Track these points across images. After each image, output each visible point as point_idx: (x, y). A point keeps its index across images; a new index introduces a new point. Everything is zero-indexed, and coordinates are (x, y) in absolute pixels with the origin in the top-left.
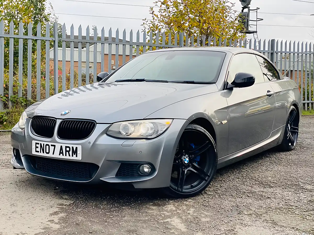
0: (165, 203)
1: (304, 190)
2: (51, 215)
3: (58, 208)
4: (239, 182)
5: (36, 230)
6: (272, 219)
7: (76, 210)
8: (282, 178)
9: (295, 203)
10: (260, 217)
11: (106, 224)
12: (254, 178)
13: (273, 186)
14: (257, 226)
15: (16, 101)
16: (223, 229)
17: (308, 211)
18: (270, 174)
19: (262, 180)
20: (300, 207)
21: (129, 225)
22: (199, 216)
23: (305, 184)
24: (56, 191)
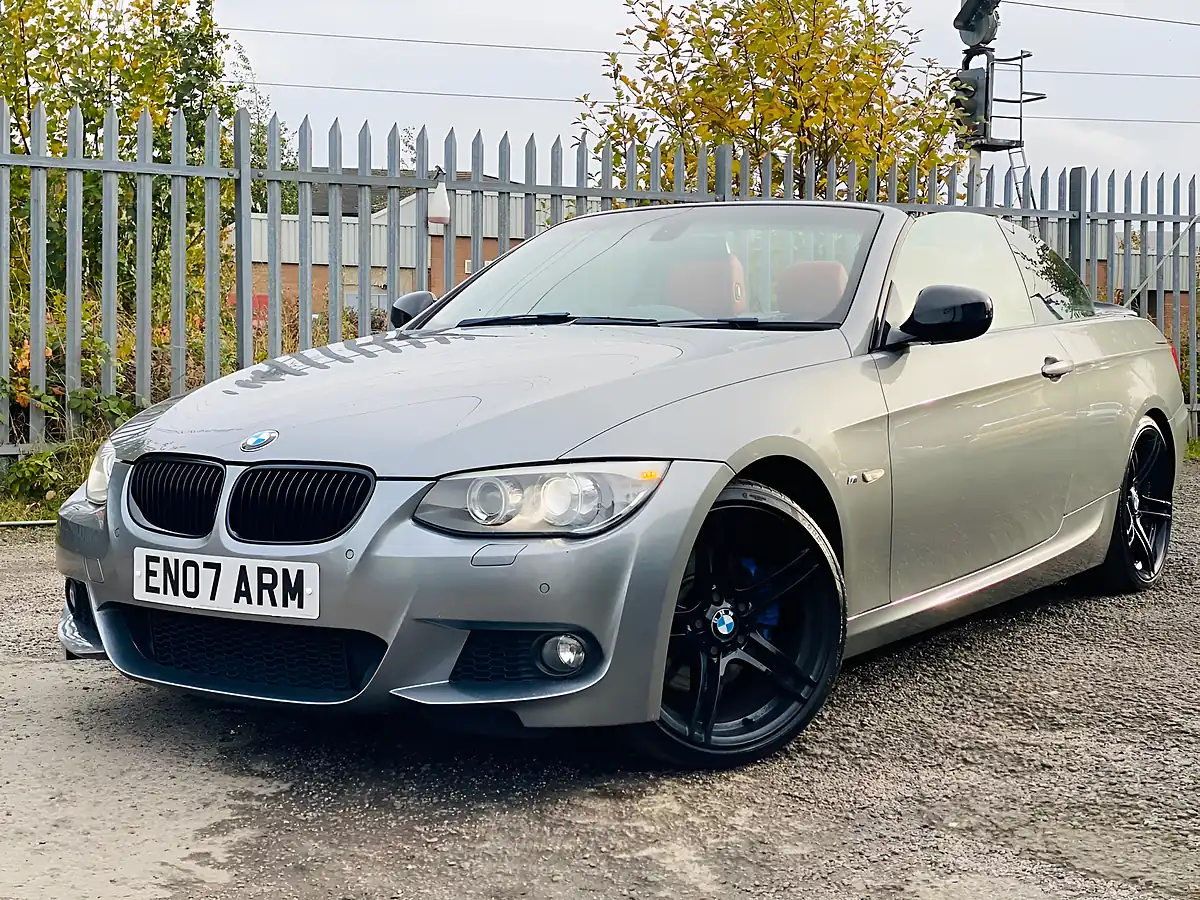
0: (643, 787)
1: (1184, 739)
2: (203, 833)
3: (230, 806)
4: (934, 710)
5: (139, 892)
6: (1052, 848)
7: (301, 816)
8: (1100, 693)
9: (1148, 785)
10: (1007, 839)
11: (410, 867)
12: (994, 694)
13: (1063, 721)
14: (994, 871)
15: (94, 409)
16: (860, 886)
17: (1194, 815)
18: (1056, 678)
19: (1023, 700)
20: (1163, 800)
21: (498, 870)
22: (771, 834)
23: (1188, 713)
24: (225, 745)
